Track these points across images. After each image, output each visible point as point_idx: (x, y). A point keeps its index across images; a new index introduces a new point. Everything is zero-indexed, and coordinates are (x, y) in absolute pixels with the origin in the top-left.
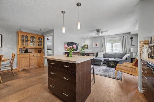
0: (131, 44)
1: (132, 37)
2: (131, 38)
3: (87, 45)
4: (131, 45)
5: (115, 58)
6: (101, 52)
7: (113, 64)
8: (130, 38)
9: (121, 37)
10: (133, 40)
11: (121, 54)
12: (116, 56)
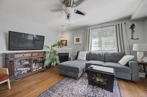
0: (132, 36)
1: (133, 25)
2: (132, 27)
3: (66, 41)
4: (132, 38)
5: (105, 62)
6: (84, 50)
7: (101, 80)
8: (130, 26)
9: (115, 26)
10: (135, 29)
11: (114, 53)
12: (106, 58)
